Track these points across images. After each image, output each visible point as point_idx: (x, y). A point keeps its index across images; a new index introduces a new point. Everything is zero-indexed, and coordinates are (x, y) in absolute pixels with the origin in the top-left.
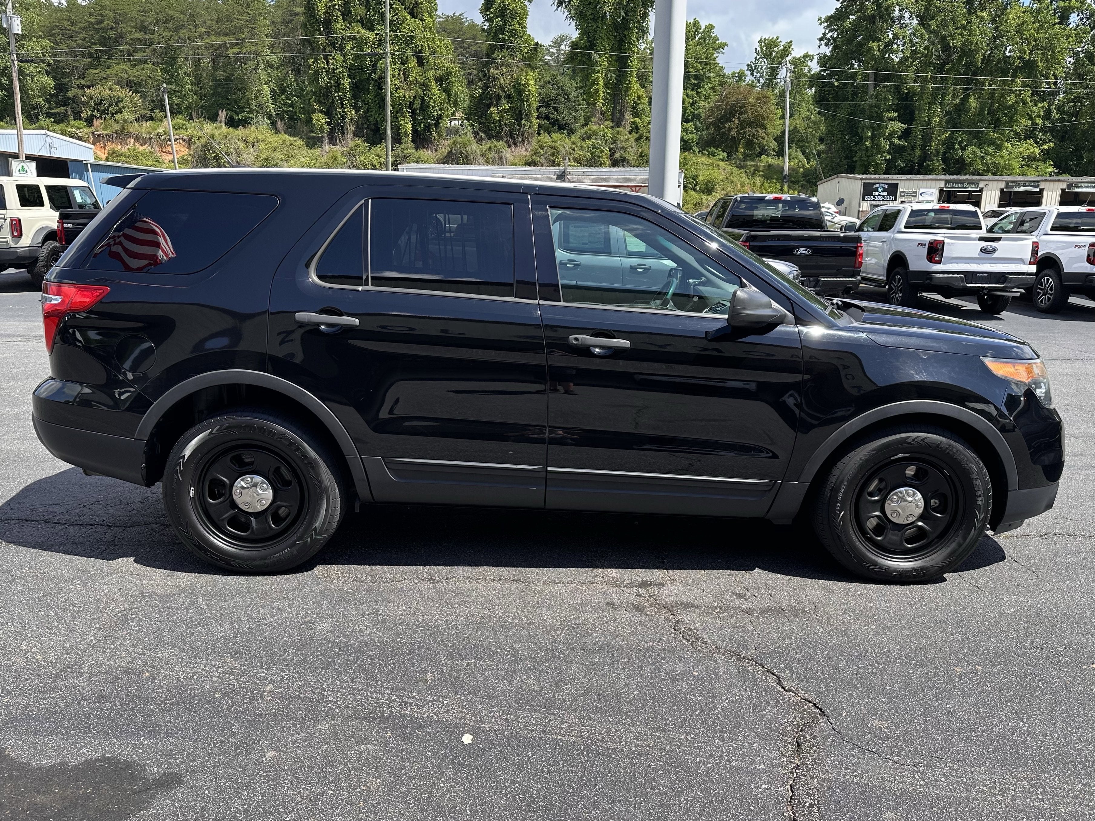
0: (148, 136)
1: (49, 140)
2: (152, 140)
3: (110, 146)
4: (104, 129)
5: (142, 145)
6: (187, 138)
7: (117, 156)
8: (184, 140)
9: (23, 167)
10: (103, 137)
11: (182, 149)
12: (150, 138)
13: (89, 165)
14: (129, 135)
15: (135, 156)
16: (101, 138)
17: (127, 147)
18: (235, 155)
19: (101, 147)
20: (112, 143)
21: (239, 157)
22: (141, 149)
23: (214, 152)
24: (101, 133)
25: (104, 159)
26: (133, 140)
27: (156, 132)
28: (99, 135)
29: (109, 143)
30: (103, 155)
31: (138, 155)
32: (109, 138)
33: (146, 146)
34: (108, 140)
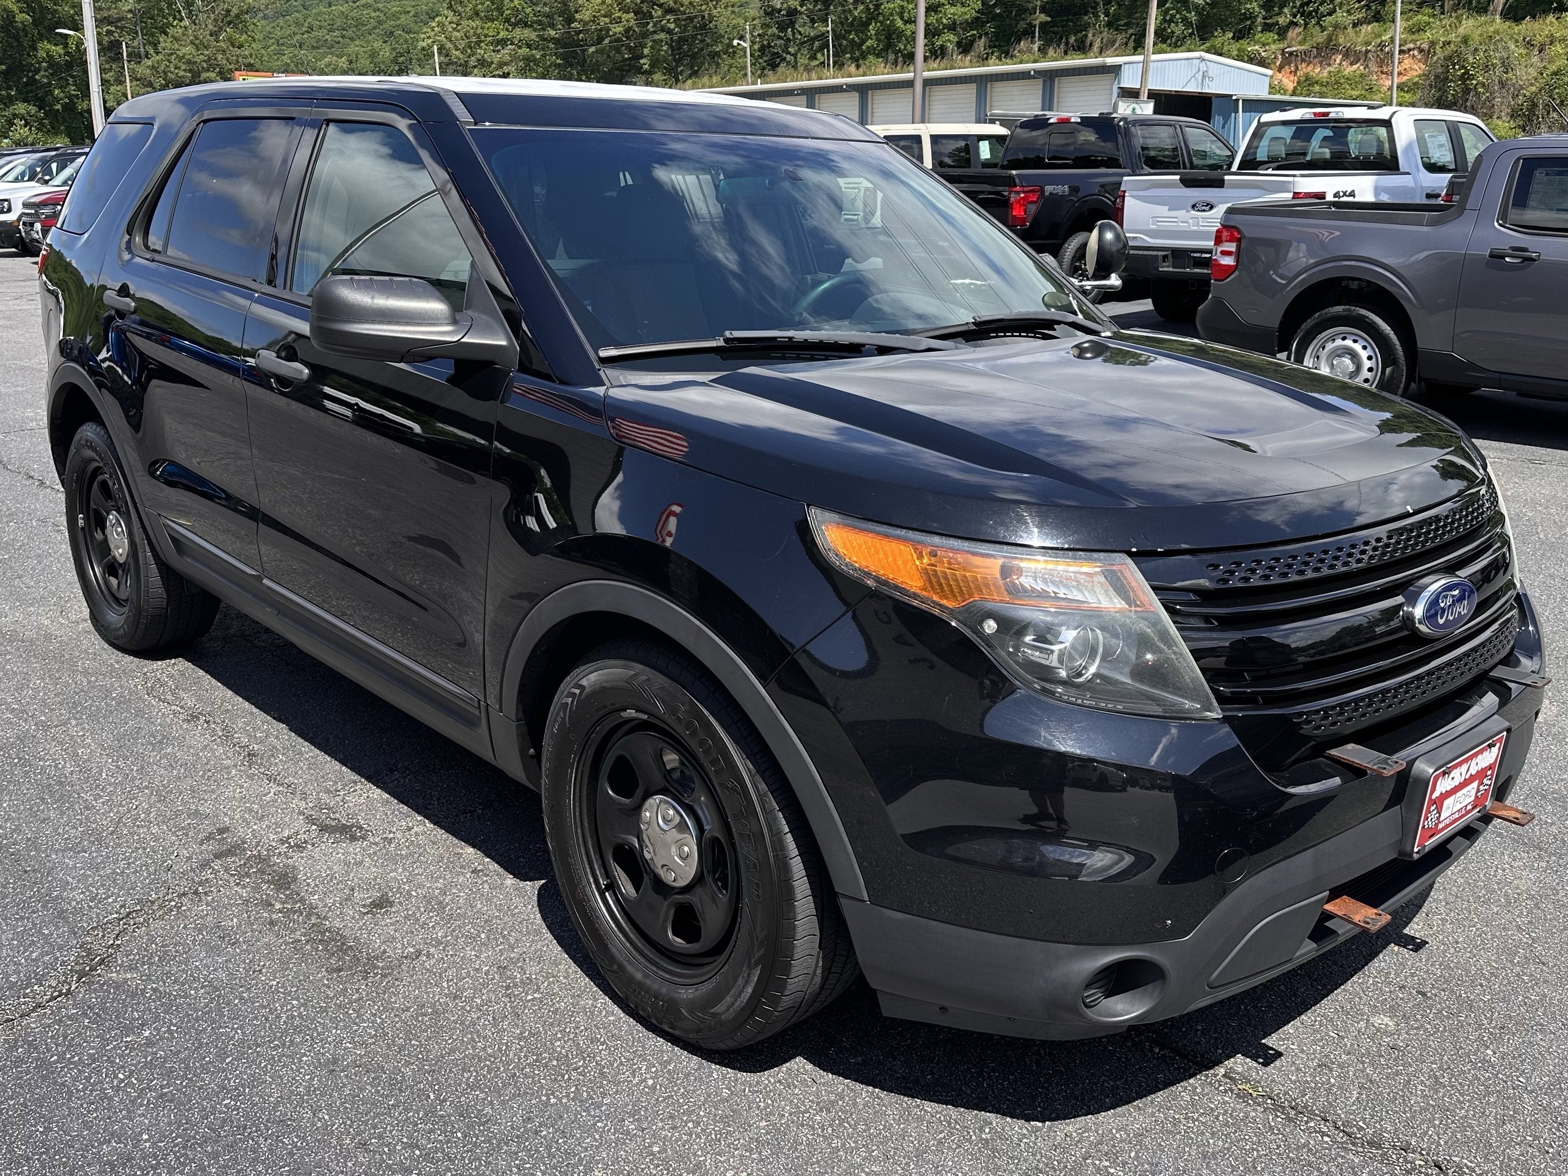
0: (1364, 49)
1: (1203, 67)
2: (1370, 55)
3: (1304, 69)
4: (1300, 43)
5: (1352, 64)
6: (1425, 46)
7: (1309, 85)
8: (1421, 51)
9: (1134, 109)
10: (1297, 55)
11: (1415, 66)
12: (1367, 51)
13: (1241, 101)
14: (1335, 50)
15: (1337, 83)
16: (1293, 58)
17: (1329, 69)
18: (1499, 70)
19: (1291, 72)
20: (1308, 65)
21: (1506, 73)
22: (1349, 70)
23: (1463, 67)
24: (1294, 49)
25: (1290, 92)
26: (1340, 57)
27: (1379, 41)
28: (1291, 54)
29: (1304, 65)
30: (1289, 83)
31: (1342, 81)
32: (1305, 58)
33: (1358, 65)
34: (1303, 61)
